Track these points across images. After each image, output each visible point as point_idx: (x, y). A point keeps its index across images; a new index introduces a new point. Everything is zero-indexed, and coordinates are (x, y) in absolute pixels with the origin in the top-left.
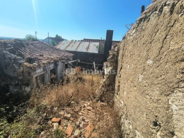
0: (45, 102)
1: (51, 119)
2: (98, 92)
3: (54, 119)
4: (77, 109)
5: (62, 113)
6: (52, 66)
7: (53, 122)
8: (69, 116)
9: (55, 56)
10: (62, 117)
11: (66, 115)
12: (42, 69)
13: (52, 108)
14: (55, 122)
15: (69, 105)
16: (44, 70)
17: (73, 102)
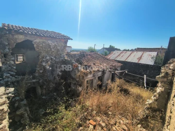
1: (89, 120)
3: (91, 121)
4: (112, 122)
5: (98, 118)
6: (100, 74)
8: (103, 125)
10: (98, 123)
11: (101, 122)
12: (92, 75)
13: (92, 110)
14: (91, 124)
15: (106, 114)
16: (94, 76)
17: (110, 113)
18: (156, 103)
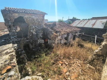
0: (58, 53)
1: (59, 61)
2: (90, 58)
3: (60, 62)
4: (72, 62)
5: (64, 60)
6: (66, 36)
7: (59, 63)
8: (67, 63)
9: (68, 30)
10: (64, 63)
11: (65, 62)
12: (61, 37)
13: (61, 56)
15: (69, 58)
16: (62, 37)
17: (71, 58)
18: (101, 51)
